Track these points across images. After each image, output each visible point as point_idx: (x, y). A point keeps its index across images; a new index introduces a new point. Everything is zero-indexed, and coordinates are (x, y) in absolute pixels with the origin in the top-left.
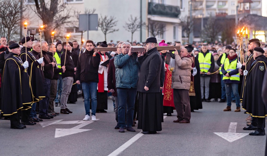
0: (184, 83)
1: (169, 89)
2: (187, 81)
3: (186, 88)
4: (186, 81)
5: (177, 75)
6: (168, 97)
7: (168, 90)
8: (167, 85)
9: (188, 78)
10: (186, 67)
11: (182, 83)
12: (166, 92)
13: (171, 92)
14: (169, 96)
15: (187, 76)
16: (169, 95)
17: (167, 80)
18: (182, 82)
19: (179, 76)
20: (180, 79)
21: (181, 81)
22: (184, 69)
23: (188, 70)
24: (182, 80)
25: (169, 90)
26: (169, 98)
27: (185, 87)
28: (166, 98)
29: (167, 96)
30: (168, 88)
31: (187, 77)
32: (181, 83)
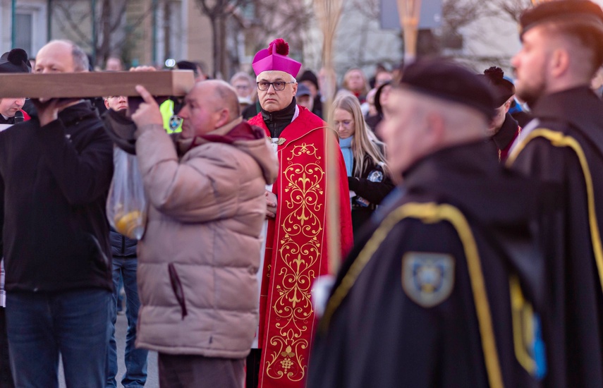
0: (198, 317)
1: (293, 315)
2: (224, 303)
3: (215, 344)
4: (214, 298)
5: (156, 261)
6: (287, 364)
7: (283, 322)
8: (277, 295)
9: (227, 282)
10: (210, 210)
11: (184, 313)
12: (275, 332)
13: (305, 335)
14: (293, 359)
15: (222, 265)
16: (289, 350)
17: (281, 264)
18: (189, 307)
19: (165, 267)
20: (175, 289)
21: (182, 303)
22: (204, 222)
23: (233, 224)
24: (188, 293)
25: (291, 324)
26: (295, 369)
27: (205, 344)
28: (277, 366)
29: (281, 358)
30: (285, 313)
31: (222, 273)
32: (178, 316)
